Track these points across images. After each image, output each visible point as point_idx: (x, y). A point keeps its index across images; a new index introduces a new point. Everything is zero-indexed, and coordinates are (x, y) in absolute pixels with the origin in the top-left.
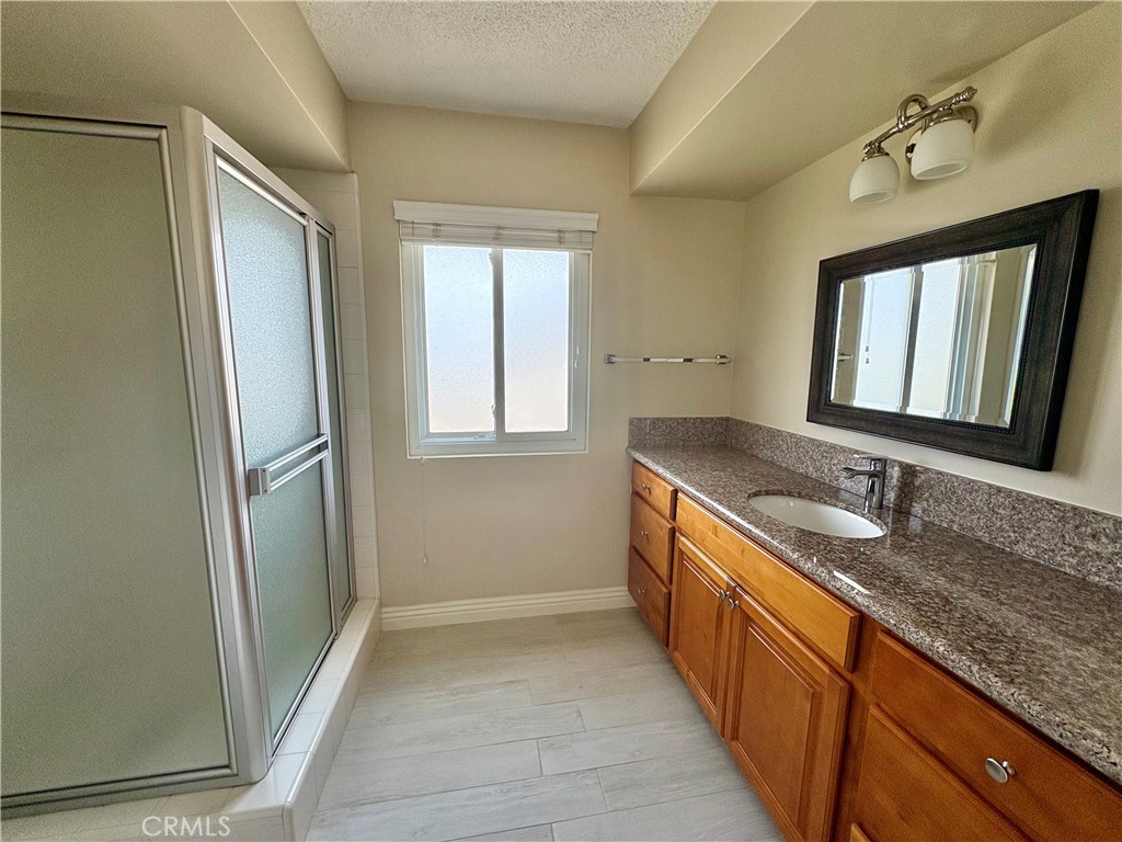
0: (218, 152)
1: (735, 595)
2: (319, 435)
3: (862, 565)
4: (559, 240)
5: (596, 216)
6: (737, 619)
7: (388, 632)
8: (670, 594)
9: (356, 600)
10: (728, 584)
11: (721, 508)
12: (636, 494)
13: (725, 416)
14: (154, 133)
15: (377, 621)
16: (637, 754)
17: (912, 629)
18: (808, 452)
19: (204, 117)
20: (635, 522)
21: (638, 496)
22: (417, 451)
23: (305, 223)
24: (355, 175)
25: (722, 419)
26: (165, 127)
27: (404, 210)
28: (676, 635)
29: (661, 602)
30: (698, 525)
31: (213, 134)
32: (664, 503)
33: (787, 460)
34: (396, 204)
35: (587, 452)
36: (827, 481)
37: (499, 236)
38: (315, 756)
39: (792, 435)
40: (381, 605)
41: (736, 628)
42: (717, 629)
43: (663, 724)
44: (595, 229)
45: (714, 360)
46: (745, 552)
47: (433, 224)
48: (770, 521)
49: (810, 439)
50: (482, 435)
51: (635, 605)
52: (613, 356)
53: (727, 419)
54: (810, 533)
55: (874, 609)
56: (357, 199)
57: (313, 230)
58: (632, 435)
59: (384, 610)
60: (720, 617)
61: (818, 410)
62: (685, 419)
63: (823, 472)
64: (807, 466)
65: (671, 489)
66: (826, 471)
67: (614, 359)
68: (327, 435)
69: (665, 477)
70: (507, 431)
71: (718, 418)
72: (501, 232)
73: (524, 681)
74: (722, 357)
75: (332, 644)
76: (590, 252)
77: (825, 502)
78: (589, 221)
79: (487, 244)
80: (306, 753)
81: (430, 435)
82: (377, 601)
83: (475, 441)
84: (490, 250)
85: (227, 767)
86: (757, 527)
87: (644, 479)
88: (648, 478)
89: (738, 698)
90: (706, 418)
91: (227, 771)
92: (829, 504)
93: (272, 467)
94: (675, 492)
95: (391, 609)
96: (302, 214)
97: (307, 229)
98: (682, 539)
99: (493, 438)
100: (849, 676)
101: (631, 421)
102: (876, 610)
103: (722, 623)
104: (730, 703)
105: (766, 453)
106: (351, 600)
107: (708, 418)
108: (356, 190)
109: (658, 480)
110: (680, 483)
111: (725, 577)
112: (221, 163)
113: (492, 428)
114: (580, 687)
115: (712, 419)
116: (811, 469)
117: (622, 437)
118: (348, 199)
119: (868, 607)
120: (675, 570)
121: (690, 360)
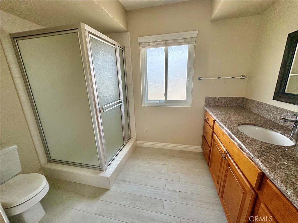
0: (89, 32)
1: (226, 156)
2: (120, 99)
3: (272, 155)
4: (185, 41)
5: (197, 32)
6: (226, 163)
7: (138, 146)
8: (210, 151)
9: (131, 138)
10: (225, 152)
11: (225, 127)
12: (205, 120)
13: (242, 97)
14: (75, 31)
15: (135, 143)
16: (192, 192)
17: (279, 183)
18: (272, 111)
19: (85, 24)
20: (204, 129)
21: (206, 121)
22: (145, 104)
23: (115, 47)
24: (129, 32)
25: (241, 98)
26: (78, 29)
27: (141, 40)
28: (211, 163)
29: (208, 152)
30: (219, 132)
31: (87, 28)
32: (212, 124)
33: (263, 114)
34: (139, 38)
35: (191, 107)
36: (278, 122)
37: (166, 43)
38: (116, 169)
39: (266, 104)
40: (136, 140)
41: (225, 166)
42: (220, 165)
43: (202, 186)
44: (197, 36)
45: (240, 77)
46: (230, 143)
47: (148, 42)
48: (242, 134)
49: (274, 106)
50: (161, 100)
51: (202, 152)
52: (200, 77)
53: (243, 98)
54: (256, 140)
55: (266, 171)
56: (129, 38)
57: (118, 48)
58: (206, 102)
59: (137, 141)
60: (222, 161)
61: (278, 95)
62: (226, 97)
63: (277, 119)
64: (271, 116)
65: (214, 120)
66: (278, 119)
67: (200, 78)
68: (122, 99)
69: (213, 116)
70: (168, 100)
71: (239, 98)
72: (167, 42)
73: (167, 165)
74: (243, 76)
75: (124, 147)
76: (194, 44)
77: (273, 130)
78: (195, 34)
79: (163, 46)
80: (114, 168)
81: (148, 100)
82: (135, 139)
83: (159, 102)
84: (164, 48)
85: (99, 166)
86: (234, 135)
87: (207, 116)
88: (208, 116)
89: (224, 186)
90: (234, 97)
91: (99, 167)
92: (274, 131)
93: (105, 107)
94: (215, 120)
95: (138, 141)
96: (115, 45)
97: (116, 49)
98: (215, 135)
99: (164, 101)
100: (257, 191)
101: (206, 98)
102: (267, 172)
103: (222, 162)
104: (222, 186)
105: (255, 111)
106: (130, 138)
107: (235, 98)
108: (129, 36)
109: (211, 116)
110: (215, 118)
111: (224, 149)
112: (90, 35)
113: (164, 99)
114: (181, 170)
115: (237, 98)
116: (272, 117)
117: (202, 103)
118: (127, 39)
119: (264, 170)
120: (212, 144)
121: (233, 78)
